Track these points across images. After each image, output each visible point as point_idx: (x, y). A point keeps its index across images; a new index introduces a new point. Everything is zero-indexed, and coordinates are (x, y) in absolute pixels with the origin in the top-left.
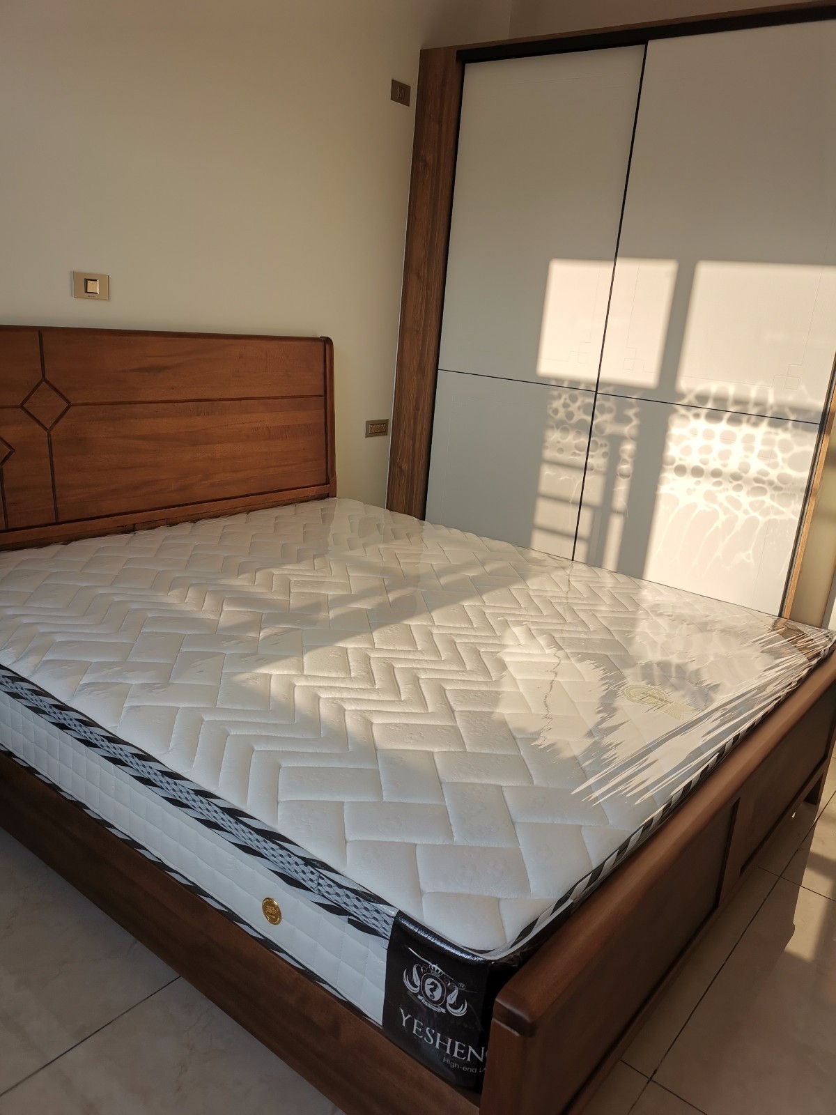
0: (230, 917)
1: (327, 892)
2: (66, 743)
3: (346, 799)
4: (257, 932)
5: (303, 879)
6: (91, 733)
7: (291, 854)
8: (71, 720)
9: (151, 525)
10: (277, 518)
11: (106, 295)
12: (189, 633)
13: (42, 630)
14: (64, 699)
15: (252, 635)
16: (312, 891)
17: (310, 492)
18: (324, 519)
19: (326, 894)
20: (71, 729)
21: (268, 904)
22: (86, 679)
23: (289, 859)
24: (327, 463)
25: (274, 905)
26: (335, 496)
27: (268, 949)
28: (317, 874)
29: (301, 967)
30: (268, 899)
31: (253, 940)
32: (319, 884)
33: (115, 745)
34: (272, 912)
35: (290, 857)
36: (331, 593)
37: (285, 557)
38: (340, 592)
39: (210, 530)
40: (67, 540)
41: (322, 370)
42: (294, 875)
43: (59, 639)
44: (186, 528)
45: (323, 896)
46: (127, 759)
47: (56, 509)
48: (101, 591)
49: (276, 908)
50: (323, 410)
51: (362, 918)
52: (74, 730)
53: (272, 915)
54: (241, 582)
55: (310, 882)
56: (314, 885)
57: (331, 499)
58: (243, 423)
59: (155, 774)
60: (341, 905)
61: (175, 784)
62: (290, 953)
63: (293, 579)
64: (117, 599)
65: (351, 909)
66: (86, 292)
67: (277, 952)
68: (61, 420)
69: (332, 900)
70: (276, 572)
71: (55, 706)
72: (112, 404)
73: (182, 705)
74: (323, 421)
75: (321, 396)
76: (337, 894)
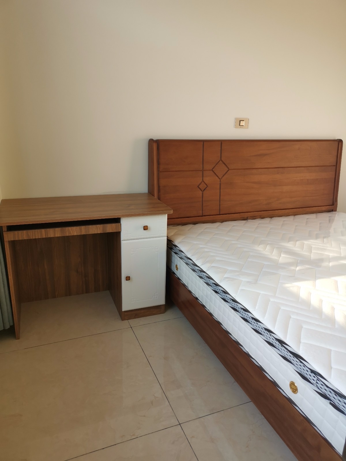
0: (274, 384)
1: (321, 387)
2: (217, 298)
3: (333, 349)
4: (286, 394)
5: (310, 378)
6: (226, 296)
7: (305, 366)
8: (219, 290)
9: (254, 218)
10: (307, 219)
11: (247, 126)
12: (267, 263)
13: (212, 254)
14: (218, 282)
15: (293, 268)
16: (313, 385)
17: (324, 208)
18: (330, 221)
19: (320, 388)
20: (219, 294)
21: (292, 384)
22: (226, 276)
23: (304, 368)
24: (334, 196)
25: (295, 385)
26: (336, 211)
27: (291, 403)
28: (316, 378)
29: (304, 416)
30: (293, 382)
31: (284, 397)
32: (317, 383)
33: (235, 303)
34: (294, 388)
35: (304, 367)
36: (331, 255)
37: (310, 236)
38: (336, 255)
39: (278, 222)
40: (222, 221)
41: (336, 154)
42: (306, 376)
43: (217, 258)
44: (267, 220)
45: (319, 388)
46: (239, 309)
47: (220, 209)
48: (233, 242)
49: (296, 387)
50: (334, 173)
51: (337, 404)
52: (220, 294)
53: (293, 389)
54: (289, 245)
55: (313, 381)
56: (315, 382)
57: (334, 212)
58: (297, 177)
59: (249, 318)
60: (327, 395)
61: (257, 324)
62: (300, 408)
63: (313, 246)
64: (239, 246)
65: (332, 399)
66: (240, 125)
67: (294, 406)
68: (225, 175)
69: (323, 391)
70: (306, 242)
71: (214, 284)
72: (244, 169)
73: (262, 292)
74: (334, 177)
75: (334, 166)
76: (325, 390)
